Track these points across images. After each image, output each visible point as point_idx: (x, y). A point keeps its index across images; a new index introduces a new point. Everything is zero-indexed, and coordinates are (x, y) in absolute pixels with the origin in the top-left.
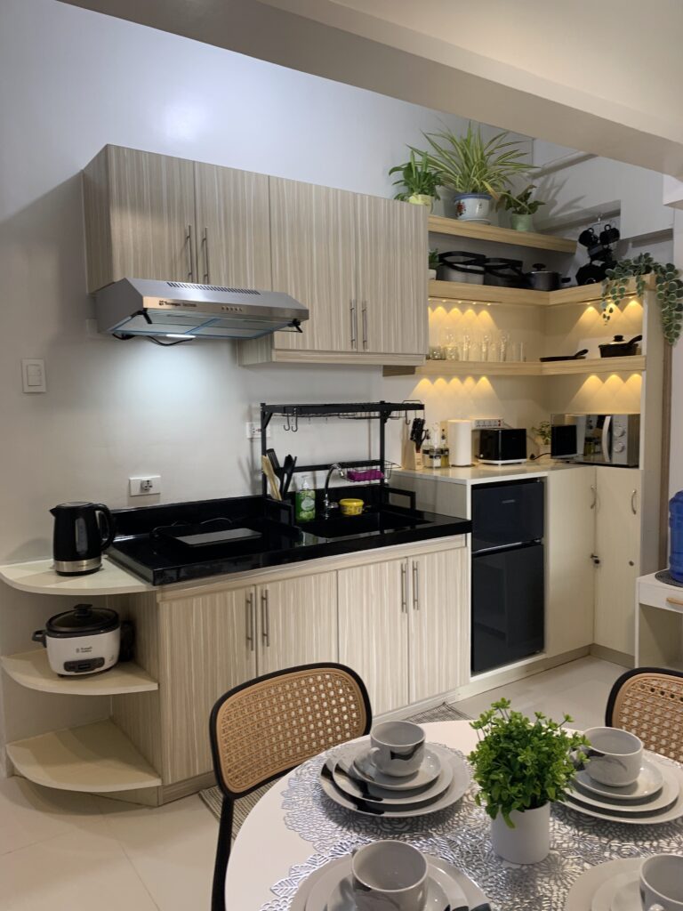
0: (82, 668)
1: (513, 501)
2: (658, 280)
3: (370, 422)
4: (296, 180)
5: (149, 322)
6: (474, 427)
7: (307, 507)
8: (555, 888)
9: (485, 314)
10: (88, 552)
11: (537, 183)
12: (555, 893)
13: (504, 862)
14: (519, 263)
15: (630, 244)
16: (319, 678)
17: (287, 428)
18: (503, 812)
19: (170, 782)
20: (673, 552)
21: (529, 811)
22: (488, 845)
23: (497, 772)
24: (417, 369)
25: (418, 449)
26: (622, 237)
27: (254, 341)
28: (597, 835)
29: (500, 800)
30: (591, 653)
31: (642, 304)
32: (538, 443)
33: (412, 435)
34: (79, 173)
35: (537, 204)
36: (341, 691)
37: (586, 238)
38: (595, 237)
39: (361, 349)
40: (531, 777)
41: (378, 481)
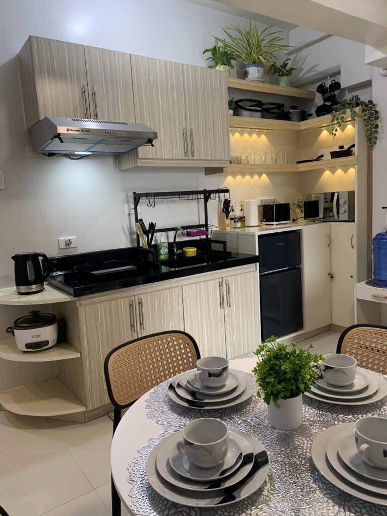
0: (36, 347)
1: (282, 244)
2: (363, 111)
3: (198, 202)
4: (147, 56)
5: (62, 142)
6: (259, 204)
7: (164, 252)
8: (306, 441)
9: (263, 137)
10: (35, 280)
11: (292, 57)
12: (305, 444)
13: (276, 430)
14: (282, 106)
15: (347, 91)
16: (169, 339)
17: (149, 206)
18: (274, 400)
19: (91, 409)
20: (375, 269)
21: (289, 399)
22: (266, 422)
23: (270, 377)
24: (224, 169)
25: (227, 217)
26: (342, 87)
27: (127, 154)
28: (331, 413)
29: (272, 393)
30: (329, 329)
31: (354, 127)
32: (297, 212)
33: (223, 209)
34: (16, 56)
35: (292, 69)
36: (182, 346)
37: (321, 89)
38: (326, 88)
39: (190, 157)
40: (290, 379)
41: (204, 237)
